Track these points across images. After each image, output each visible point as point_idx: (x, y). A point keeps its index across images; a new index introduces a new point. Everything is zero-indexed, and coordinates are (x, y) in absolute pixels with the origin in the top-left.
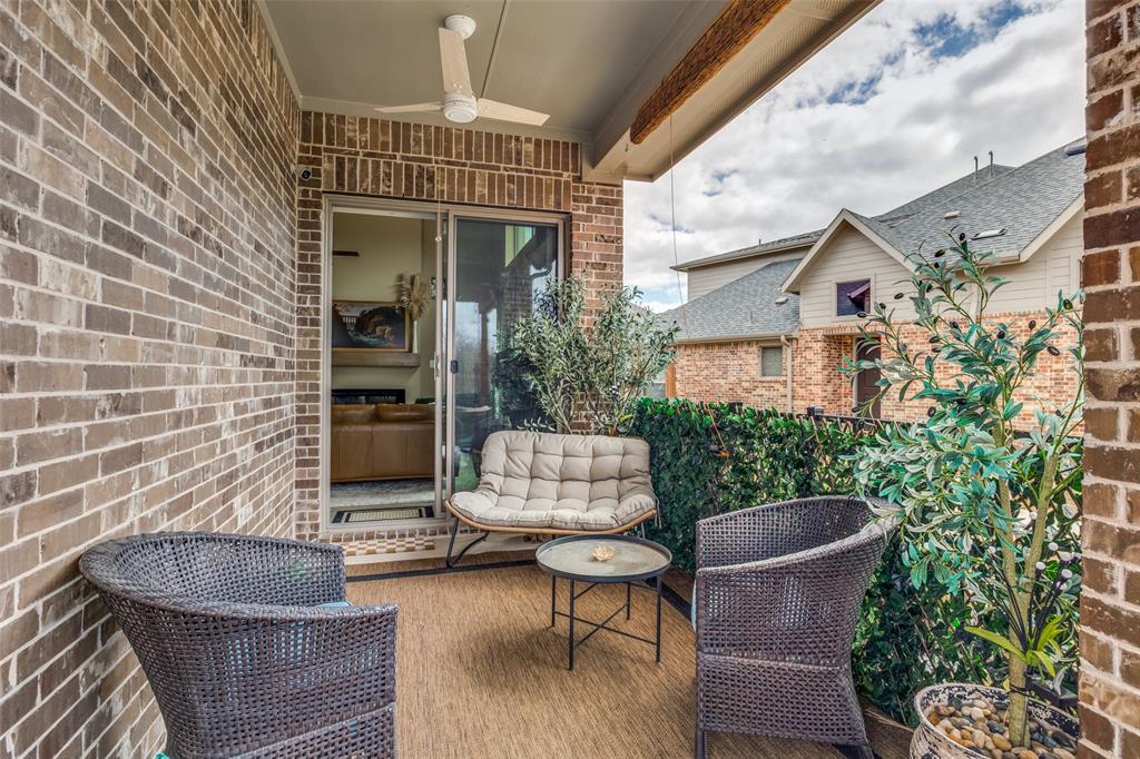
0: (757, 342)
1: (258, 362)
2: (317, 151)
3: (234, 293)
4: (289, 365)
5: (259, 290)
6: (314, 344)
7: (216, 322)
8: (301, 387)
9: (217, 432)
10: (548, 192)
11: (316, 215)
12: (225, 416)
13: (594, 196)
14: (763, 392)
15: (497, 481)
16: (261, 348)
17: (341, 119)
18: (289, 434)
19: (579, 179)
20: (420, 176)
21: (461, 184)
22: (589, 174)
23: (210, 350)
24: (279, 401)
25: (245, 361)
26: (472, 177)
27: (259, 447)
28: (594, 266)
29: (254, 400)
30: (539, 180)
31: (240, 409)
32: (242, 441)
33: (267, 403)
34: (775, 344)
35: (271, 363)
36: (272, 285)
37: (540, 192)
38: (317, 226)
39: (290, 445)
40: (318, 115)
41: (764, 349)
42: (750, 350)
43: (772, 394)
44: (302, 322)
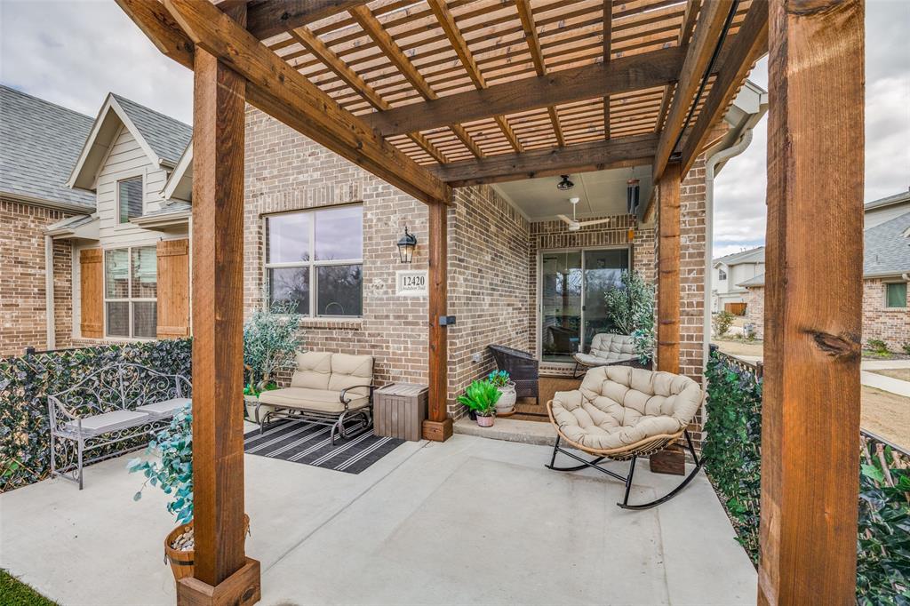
0: (881, 280)
1: (516, 309)
2: (535, 236)
3: (510, 292)
4: (526, 309)
5: (517, 288)
6: (534, 301)
7: (507, 300)
8: (530, 316)
9: (507, 327)
10: (623, 237)
11: (535, 257)
12: (509, 324)
13: (645, 236)
14: (887, 320)
15: (596, 352)
16: (517, 305)
17: (543, 223)
18: (526, 331)
19: (637, 229)
20: (570, 238)
21: (586, 239)
22: (642, 226)
23: (506, 307)
24: (523, 320)
25: (514, 309)
26: (590, 235)
27: (517, 333)
28: (645, 265)
29: (516, 320)
30: (619, 233)
31: (512, 322)
32: (513, 330)
33: (519, 321)
34: (899, 281)
35: (520, 309)
36: (520, 285)
37: (619, 237)
38: (535, 261)
39: (526, 335)
40: (535, 223)
41: (889, 285)
42: (874, 285)
43: (895, 322)
44: (530, 294)
